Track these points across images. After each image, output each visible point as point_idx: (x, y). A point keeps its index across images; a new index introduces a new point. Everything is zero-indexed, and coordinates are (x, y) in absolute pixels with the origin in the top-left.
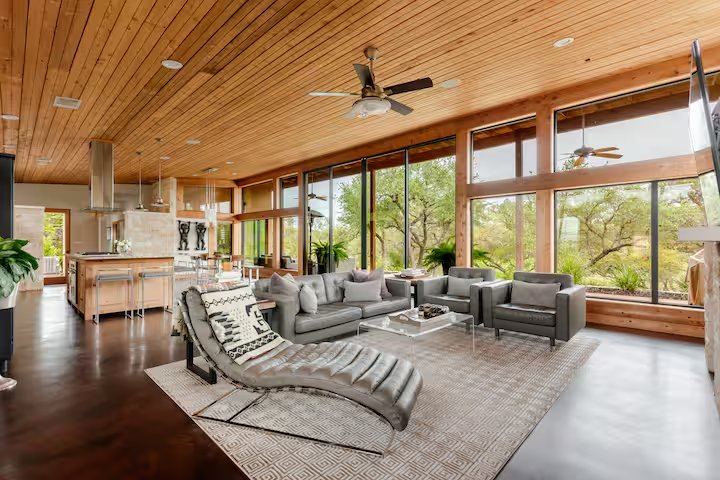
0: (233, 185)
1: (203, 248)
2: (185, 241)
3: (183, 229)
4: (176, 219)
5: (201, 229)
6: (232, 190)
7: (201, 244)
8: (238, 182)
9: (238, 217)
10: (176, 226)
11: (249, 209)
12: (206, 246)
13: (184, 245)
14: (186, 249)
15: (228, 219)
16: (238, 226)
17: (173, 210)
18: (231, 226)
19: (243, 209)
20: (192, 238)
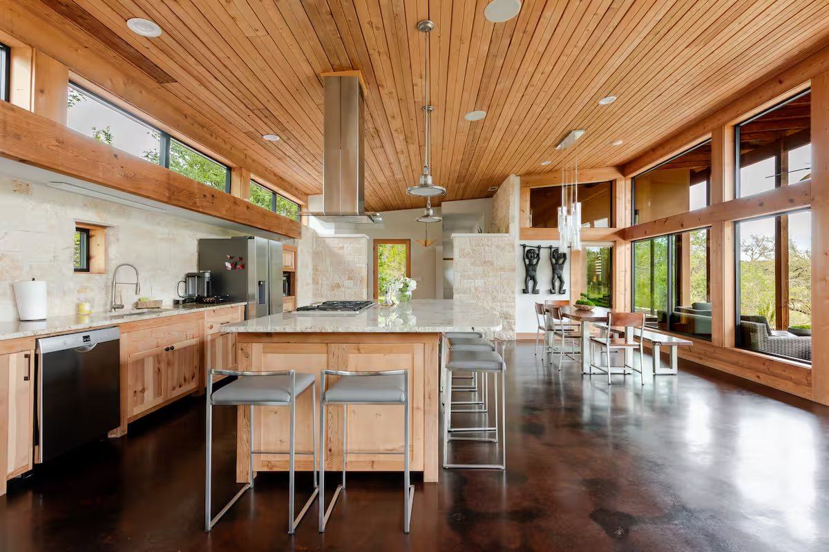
0: (615, 175)
1: (561, 292)
2: (533, 279)
3: (530, 257)
4: (518, 242)
5: (557, 259)
6: (611, 185)
7: (557, 284)
8: (623, 168)
9: (623, 234)
10: (519, 252)
11: (645, 217)
12: (566, 287)
13: (531, 283)
14: (535, 292)
15: (603, 239)
16: (623, 252)
17: (515, 228)
18: (611, 252)
19: (634, 219)
20: (543, 273)
